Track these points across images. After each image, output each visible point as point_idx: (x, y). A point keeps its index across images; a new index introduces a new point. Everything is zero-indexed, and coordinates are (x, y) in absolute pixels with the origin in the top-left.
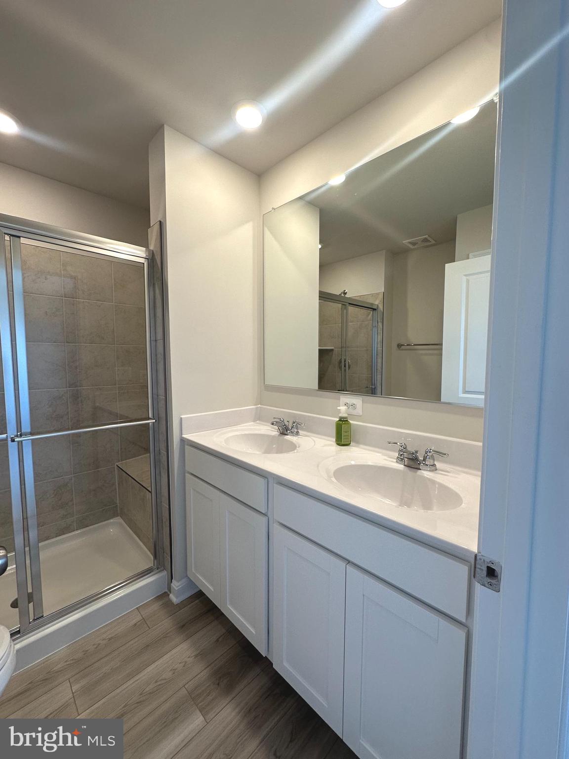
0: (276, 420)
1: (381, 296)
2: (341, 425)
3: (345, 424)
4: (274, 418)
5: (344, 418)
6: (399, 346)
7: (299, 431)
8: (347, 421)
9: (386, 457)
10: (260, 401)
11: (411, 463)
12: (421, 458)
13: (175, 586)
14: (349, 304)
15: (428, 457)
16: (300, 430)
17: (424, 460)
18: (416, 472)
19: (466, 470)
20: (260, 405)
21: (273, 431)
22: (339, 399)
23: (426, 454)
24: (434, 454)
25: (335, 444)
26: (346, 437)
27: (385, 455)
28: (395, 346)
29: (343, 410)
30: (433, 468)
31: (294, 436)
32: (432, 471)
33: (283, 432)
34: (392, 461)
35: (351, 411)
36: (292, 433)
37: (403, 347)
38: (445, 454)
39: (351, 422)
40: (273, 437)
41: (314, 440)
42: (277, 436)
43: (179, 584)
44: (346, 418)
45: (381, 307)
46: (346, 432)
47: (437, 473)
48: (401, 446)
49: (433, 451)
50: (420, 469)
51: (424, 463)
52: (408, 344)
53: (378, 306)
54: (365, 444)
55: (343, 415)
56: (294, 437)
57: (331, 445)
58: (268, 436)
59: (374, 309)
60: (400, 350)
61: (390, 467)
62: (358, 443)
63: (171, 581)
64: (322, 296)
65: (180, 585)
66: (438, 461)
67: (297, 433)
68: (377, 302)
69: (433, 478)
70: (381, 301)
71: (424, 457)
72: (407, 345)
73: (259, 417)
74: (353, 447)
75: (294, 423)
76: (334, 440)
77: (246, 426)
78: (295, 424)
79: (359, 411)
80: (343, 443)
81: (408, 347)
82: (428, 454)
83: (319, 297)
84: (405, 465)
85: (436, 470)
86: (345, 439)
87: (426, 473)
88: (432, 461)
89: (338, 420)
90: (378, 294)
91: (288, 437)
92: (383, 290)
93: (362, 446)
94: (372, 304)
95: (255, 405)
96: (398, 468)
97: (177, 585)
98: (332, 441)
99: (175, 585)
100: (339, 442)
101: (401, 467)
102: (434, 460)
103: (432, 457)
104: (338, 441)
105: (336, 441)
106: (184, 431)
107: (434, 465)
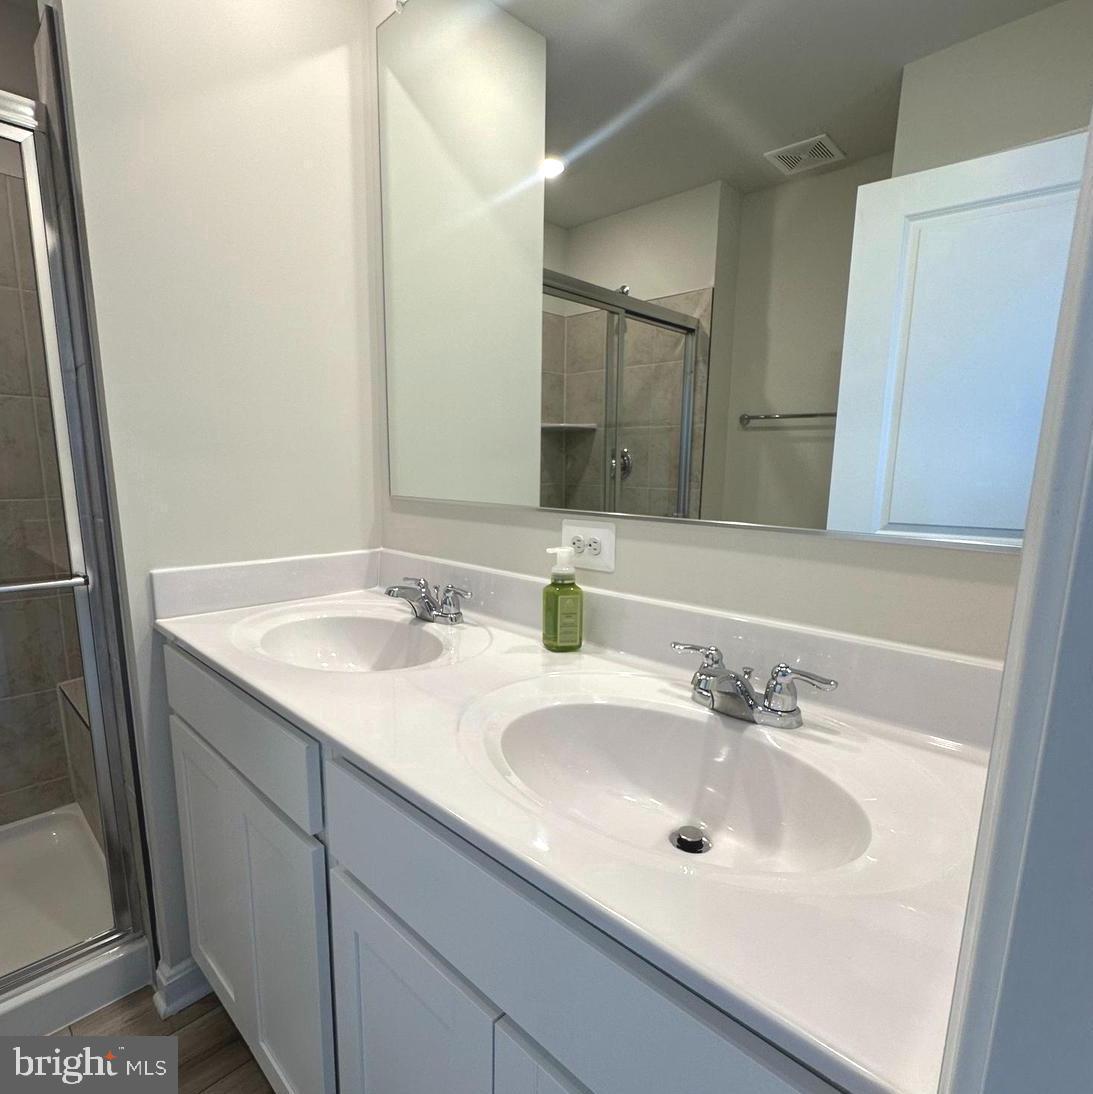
0: (407, 584)
1: (708, 297)
2: (557, 597)
3: (565, 593)
4: (406, 579)
5: (564, 577)
6: (745, 420)
7: (462, 611)
8: (573, 585)
9: (665, 685)
10: (380, 536)
11: (731, 705)
12: (760, 690)
13: (164, 975)
14: (628, 312)
15: (778, 686)
16: (466, 608)
17: (767, 696)
18: (742, 730)
19: (885, 727)
20: (382, 549)
21: (399, 611)
22: (559, 529)
23: (774, 679)
24: (794, 681)
25: (540, 645)
26: (569, 629)
27: (664, 678)
28: (734, 421)
29: (563, 557)
30: (792, 719)
31: (447, 624)
32: (788, 727)
33: (421, 614)
34: (681, 697)
35: (588, 560)
36: (445, 615)
37: (753, 423)
38: (828, 682)
39: (584, 588)
40: (399, 625)
41: (490, 634)
42: (408, 623)
43: (172, 972)
44: (570, 577)
45: (705, 325)
46: (569, 615)
47: (800, 735)
48: (707, 656)
49: (794, 671)
50: (754, 722)
51: (766, 704)
52: (767, 414)
53: (699, 321)
54: (618, 648)
55: (566, 570)
56: (449, 627)
57: (529, 650)
58: (388, 624)
59: (690, 331)
60: (747, 429)
61: (673, 712)
62: (601, 643)
63: (157, 965)
64: (550, 282)
65: (175, 975)
66: (808, 697)
67: (457, 618)
68: (698, 313)
69: (787, 751)
70: (705, 311)
71: (768, 687)
72: (766, 417)
73: (374, 576)
74: (585, 656)
75: (448, 591)
76: (540, 634)
77: (343, 598)
78: (451, 594)
79: (606, 560)
80: (559, 644)
81: (768, 422)
82: (780, 679)
83: (544, 285)
84: (713, 709)
85: (800, 724)
86: (566, 633)
87: (769, 735)
88: (788, 700)
89: (549, 582)
90: (700, 293)
91: (432, 628)
92: (712, 283)
93: (610, 652)
94: (686, 317)
95: (370, 548)
96: (693, 717)
97: (167, 975)
98: (532, 637)
99: (165, 973)
100: (551, 642)
101: (703, 713)
102: (795, 695)
103: (792, 691)
104: (549, 639)
105: (545, 638)
106: (159, 610)
107: (795, 711)
